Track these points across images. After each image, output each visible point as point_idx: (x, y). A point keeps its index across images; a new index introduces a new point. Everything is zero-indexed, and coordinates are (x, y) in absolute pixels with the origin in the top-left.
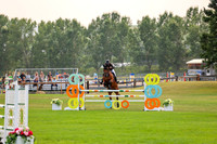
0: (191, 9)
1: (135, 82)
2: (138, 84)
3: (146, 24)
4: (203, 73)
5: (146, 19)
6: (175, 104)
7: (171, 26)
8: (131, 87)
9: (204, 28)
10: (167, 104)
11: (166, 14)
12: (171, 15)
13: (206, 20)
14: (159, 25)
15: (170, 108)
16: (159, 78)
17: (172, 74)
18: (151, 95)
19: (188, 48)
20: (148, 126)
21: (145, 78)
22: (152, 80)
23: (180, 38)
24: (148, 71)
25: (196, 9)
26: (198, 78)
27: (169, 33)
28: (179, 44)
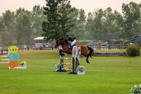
0: (36, 6)
1: (2, 51)
2: (4, 52)
3: (8, 15)
4: (44, 46)
5: (8, 12)
6: (28, 64)
8: (0, 54)
9: (43, 18)
10: (23, 64)
11: (20, 9)
12: (23, 10)
13: (45, 13)
14: (16, 16)
15: (25, 67)
16: (17, 48)
17: (25, 46)
18: (13, 59)
19: (35, 30)
20: (11, 79)
21: (9, 49)
22: (13, 50)
23: (30, 24)
24: (10, 44)
25: (39, 7)
26: (41, 49)
27: (23, 21)
28: (29, 28)
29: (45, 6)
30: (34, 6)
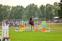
0: (55, 3)
1: (39, 23)
2: (40, 24)
3: (42, 7)
4: (59, 21)
5: (42, 5)
6: (51, 29)
7: (49, 7)
8: (38, 25)
10: (48, 30)
11: (48, 4)
12: (49, 4)
13: (59, 6)
14: (46, 7)
16: (46, 22)
17: (50, 21)
18: (44, 27)
19: (54, 14)
20: (43, 36)
21: (42, 22)
22: (44, 23)
23: (52, 11)
24: (43, 20)
25: (56, 3)
26: (57, 22)
27: (49, 10)
28: (52, 13)
29: (60, 2)
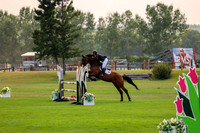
0: (23, 9)
4: (36, 65)
6: (13, 90)
7: (6, 23)
9: (34, 25)
10: (5, 91)
11: (2, 13)
12: (6, 14)
13: (37, 19)
15: (8, 95)
17: (9, 66)
19: (23, 43)
23: (15, 33)
25: (28, 9)
26: (32, 69)
27: (5, 30)
28: (14, 39)
29: (38, 9)
30: (21, 8)
